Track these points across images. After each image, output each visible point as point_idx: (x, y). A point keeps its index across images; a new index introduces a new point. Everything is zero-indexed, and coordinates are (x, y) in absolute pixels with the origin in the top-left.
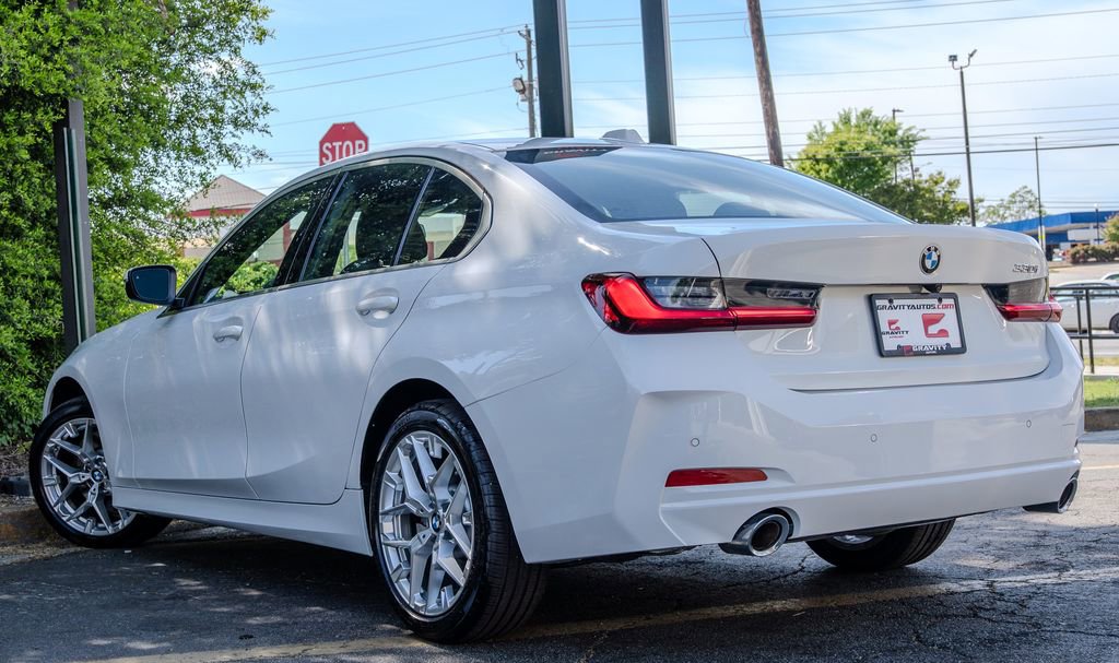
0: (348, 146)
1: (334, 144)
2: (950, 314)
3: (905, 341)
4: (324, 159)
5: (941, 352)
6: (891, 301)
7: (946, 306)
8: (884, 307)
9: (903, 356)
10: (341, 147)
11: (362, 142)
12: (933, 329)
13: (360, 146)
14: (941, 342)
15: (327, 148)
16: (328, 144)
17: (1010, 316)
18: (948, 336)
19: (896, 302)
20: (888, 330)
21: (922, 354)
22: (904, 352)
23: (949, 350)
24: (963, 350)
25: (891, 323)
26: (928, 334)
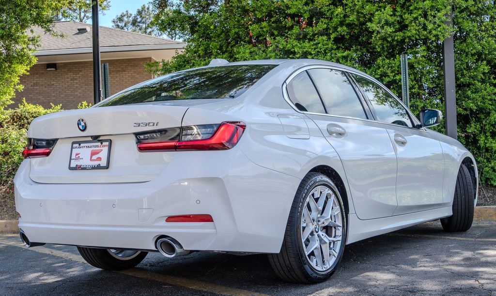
2: (106, 149)
3: (79, 163)
5: (94, 168)
6: (80, 145)
7: (104, 146)
8: (76, 147)
9: (77, 170)
12: (94, 157)
14: (96, 163)
17: (142, 150)
18: (101, 160)
19: (82, 145)
20: (75, 158)
21: (85, 169)
22: (78, 168)
23: (99, 167)
24: (107, 167)
25: (77, 154)
26: (91, 160)
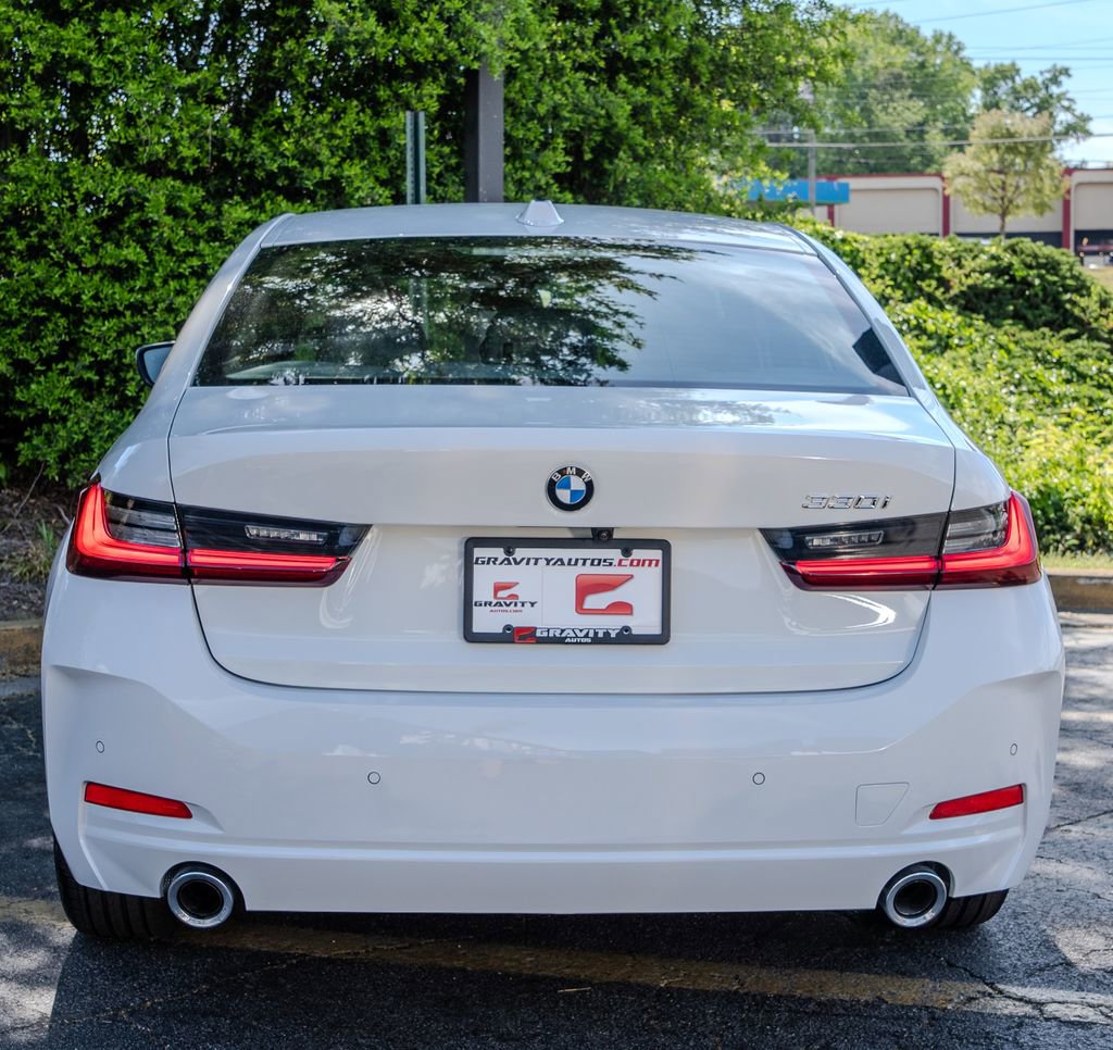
2: (647, 576)
5: (603, 640)
6: (509, 553)
7: (641, 563)
8: (492, 561)
9: (513, 642)
12: (594, 601)
14: (609, 623)
17: (808, 582)
18: (631, 614)
19: (520, 553)
20: (490, 598)
21: (556, 641)
23: (626, 638)
24: (661, 639)
25: (498, 588)
26: (580, 607)
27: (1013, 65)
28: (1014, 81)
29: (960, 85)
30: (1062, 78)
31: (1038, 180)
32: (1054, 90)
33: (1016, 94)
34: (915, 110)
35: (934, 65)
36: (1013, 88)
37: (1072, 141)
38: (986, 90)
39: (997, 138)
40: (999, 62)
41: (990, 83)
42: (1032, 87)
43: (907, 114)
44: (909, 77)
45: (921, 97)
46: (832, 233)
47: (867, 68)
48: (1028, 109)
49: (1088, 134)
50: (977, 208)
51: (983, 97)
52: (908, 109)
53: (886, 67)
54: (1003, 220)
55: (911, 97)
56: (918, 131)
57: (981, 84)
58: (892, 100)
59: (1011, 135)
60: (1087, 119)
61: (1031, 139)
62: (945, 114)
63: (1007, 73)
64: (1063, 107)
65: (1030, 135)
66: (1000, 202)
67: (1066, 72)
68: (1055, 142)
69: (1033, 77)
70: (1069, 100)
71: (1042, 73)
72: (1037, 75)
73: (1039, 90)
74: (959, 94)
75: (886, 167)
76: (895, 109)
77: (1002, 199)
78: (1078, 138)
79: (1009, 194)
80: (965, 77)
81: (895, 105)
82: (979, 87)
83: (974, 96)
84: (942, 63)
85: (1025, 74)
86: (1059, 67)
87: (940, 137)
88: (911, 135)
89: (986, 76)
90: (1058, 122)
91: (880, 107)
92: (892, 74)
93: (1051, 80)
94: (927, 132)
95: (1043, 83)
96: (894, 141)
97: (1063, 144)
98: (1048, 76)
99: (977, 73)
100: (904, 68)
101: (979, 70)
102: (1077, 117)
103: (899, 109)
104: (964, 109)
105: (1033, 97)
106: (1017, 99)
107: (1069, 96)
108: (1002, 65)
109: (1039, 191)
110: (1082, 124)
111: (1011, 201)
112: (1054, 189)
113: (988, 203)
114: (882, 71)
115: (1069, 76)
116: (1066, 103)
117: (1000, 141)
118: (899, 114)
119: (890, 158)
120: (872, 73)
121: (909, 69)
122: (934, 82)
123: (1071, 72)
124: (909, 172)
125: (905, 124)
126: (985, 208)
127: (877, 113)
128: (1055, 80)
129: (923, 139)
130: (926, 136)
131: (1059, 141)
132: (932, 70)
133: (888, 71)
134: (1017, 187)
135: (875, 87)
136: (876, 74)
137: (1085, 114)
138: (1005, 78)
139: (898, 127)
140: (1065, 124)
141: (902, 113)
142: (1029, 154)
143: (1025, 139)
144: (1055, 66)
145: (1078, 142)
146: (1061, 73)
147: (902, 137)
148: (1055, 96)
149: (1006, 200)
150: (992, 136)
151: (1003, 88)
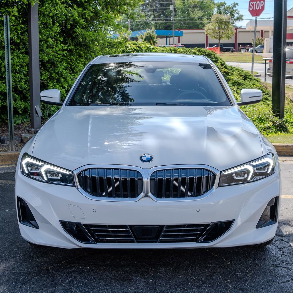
0: (258, 3)
1: (254, 2)
4: (250, 8)
10: (256, 4)
11: (263, 2)
13: (262, 3)
15: (251, 4)
16: (252, 3)
27: (225, 2)
28: (225, 6)
29: (211, 7)
30: (236, 6)
31: (228, 31)
32: (234, 9)
33: (225, 10)
34: (200, 14)
35: (205, 2)
36: (224, 8)
37: (239, 21)
38: (218, 9)
39: (218, 20)
40: (221, 2)
41: (219, 7)
42: (229, 8)
43: (198, 14)
44: (199, 5)
45: (202, 10)
46: (150, 47)
47: (189, 3)
48: (228, 13)
49: (242, 19)
50: (213, 37)
51: (217, 10)
52: (198, 13)
53: (193, 3)
54: (219, 41)
55: (199, 10)
56: (201, 18)
57: (216, 7)
58: (195, 11)
59: (221, 20)
60: (242, 16)
61: (226, 21)
62: (207, 14)
63: (223, 4)
64: (236, 13)
65: (226, 20)
66: (219, 36)
67: (237, 4)
68: (234, 21)
69: (229, 5)
70: (238, 11)
71: (231, 4)
72: (230, 5)
73: (231, 8)
74: (211, 9)
75: (193, 27)
76: (195, 13)
77: (219, 35)
78: (240, 20)
79: (221, 34)
80: (212, 5)
81: (195, 12)
82: (216, 8)
83: (214, 10)
84: (207, 2)
85: (227, 5)
86: (235, 3)
87: (206, 20)
88: (199, 19)
89: (218, 5)
90: (235, 16)
91: (192, 12)
92: (195, 4)
93: (233, 6)
94: (203, 19)
95: (232, 7)
96: (195, 21)
97: (236, 22)
98: (233, 5)
99: (216, 4)
100: (197, 3)
101: (216, 3)
102: (240, 15)
103: (196, 13)
104: (212, 13)
105: (229, 10)
106: (225, 11)
107: (238, 10)
108: (222, 2)
109: (228, 33)
110: (241, 17)
111: (221, 36)
112: (231, 33)
113: (216, 36)
114: (192, 3)
115: (238, 5)
116: (237, 12)
117: (218, 21)
118: (196, 14)
119: (194, 25)
120: (190, 4)
121: (199, 3)
122: (205, 6)
123: (238, 4)
124: (198, 28)
125: (198, 17)
126: (215, 38)
127: (191, 14)
128: (234, 6)
129: (202, 21)
130: (203, 20)
131: (235, 21)
132: (205, 3)
133: (194, 4)
134: (223, 33)
135: (191, 8)
136: (191, 4)
137: (242, 15)
138: (222, 5)
139: (196, 18)
140: (237, 17)
141: (197, 14)
142: (226, 24)
143: (224, 20)
144: (234, 3)
145: (240, 21)
146: (236, 5)
147: (197, 20)
148: (234, 10)
149: (220, 36)
150: (216, 20)
151: (222, 8)
